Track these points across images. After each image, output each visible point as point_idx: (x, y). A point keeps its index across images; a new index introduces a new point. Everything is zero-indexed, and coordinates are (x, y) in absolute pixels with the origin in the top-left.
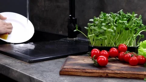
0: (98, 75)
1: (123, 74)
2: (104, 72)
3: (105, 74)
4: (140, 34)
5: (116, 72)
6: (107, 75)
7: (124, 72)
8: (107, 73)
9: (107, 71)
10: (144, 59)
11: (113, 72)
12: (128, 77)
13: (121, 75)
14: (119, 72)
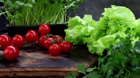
0: (3, 75)
1: (37, 72)
2: (10, 71)
3: (13, 74)
4: (73, 5)
5: (27, 70)
6: (15, 74)
7: (37, 69)
8: (15, 72)
9: (15, 69)
10: (69, 45)
11: (23, 70)
12: (43, 76)
13: (33, 74)
14: (31, 70)
